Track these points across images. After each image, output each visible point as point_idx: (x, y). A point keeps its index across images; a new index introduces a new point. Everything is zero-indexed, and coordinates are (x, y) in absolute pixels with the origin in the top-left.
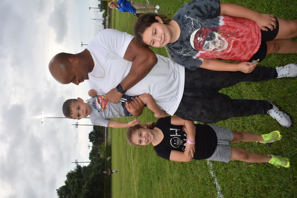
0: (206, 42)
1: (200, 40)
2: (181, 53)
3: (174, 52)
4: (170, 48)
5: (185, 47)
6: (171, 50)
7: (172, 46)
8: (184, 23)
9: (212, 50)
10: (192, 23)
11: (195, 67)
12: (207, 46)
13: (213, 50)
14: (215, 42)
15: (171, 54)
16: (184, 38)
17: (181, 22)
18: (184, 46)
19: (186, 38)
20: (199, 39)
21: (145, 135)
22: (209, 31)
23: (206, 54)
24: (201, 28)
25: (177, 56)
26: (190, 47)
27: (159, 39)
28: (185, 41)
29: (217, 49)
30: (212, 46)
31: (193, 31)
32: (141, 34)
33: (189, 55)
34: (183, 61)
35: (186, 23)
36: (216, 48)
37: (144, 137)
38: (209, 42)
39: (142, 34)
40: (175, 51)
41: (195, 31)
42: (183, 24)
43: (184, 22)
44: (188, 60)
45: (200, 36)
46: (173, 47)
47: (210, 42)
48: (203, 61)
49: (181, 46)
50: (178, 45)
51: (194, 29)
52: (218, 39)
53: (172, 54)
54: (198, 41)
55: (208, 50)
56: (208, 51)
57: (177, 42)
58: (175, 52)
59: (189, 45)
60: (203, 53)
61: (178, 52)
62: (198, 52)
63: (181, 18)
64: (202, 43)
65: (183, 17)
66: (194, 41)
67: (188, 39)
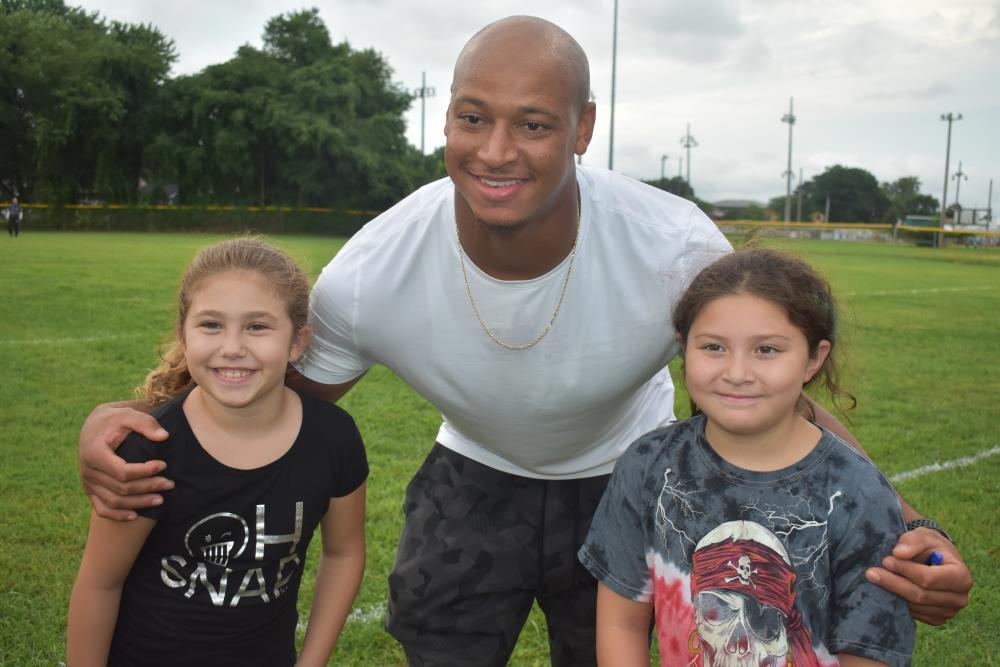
0: (737, 602)
1: (742, 568)
2: (669, 488)
3: (665, 451)
4: (681, 432)
5: (698, 501)
6: (674, 439)
7: (693, 442)
8: (811, 484)
9: (706, 636)
10: (808, 524)
11: (606, 565)
12: (721, 611)
13: (705, 644)
14: (744, 644)
15: (655, 439)
16: (736, 492)
17: (812, 472)
18: (703, 496)
19: (739, 502)
20: (744, 561)
21: (253, 355)
22: (783, 605)
23: (681, 612)
24: (791, 569)
25: (651, 468)
26: (701, 526)
27: (737, 374)
28: (726, 500)
29: (712, 660)
30: (722, 634)
31: (776, 529)
32: (744, 282)
33: (661, 529)
34: (630, 500)
35: (810, 493)
36: (719, 656)
37: (242, 347)
38: (741, 614)
39: (748, 290)
40: (674, 459)
41: (776, 539)
42: (805, 479)
43: (816, 485)
44: (639, 525)
45: (754, 565)
46: (687, 446)
47: (741, 619)
48: (640, 598)
49: (700, 483)
50: (701, 467)
51: (784, 536)
52: (764, 655)
53: (657, 446)
54: (736, 562)
55: (700, 619)
56: (693, 618)
57: (717, 459)
58: (668, 456)
59: (708, 522)
60: (679, 596)
61: (668, 471)
62: (682, 570)
63: (832, 470)
64: (727, 580)
65: (835, 480)
66: (730, 539)
67: (735, 513)
